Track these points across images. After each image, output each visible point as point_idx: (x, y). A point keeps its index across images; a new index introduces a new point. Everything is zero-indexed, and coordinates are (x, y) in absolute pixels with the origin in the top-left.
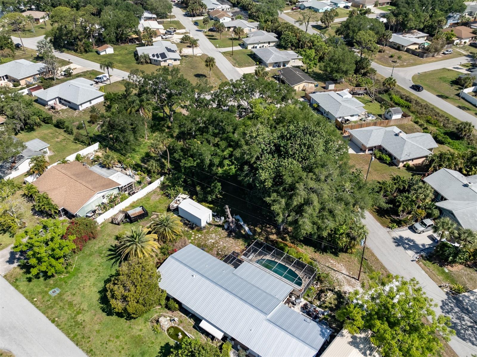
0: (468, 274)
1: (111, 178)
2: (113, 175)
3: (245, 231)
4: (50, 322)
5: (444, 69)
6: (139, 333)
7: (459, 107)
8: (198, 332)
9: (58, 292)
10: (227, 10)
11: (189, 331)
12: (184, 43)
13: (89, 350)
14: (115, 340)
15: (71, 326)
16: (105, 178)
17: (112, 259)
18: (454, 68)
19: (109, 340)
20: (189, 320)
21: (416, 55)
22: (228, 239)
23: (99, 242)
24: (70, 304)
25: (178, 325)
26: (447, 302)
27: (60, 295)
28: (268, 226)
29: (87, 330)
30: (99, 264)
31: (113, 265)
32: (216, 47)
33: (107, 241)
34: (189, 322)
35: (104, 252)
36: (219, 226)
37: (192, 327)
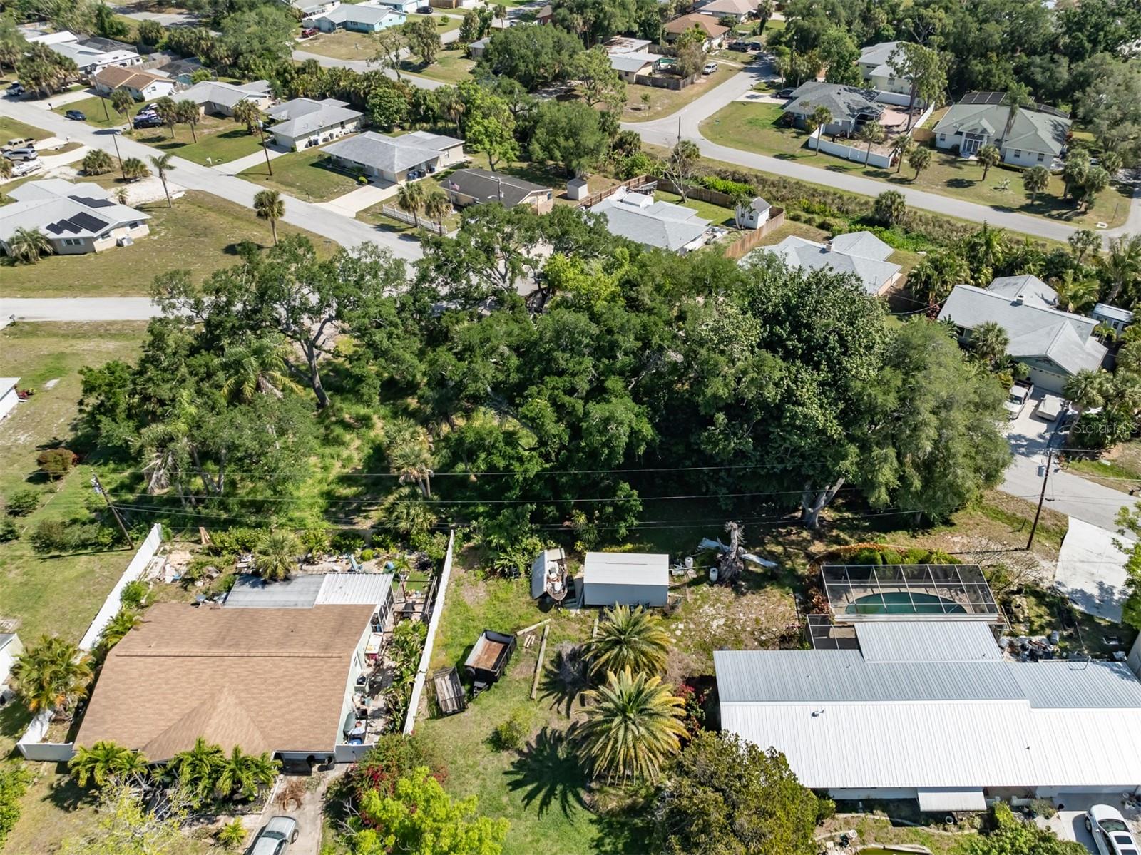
1: (320, 600)
2: (322, 591)
3: (756, 565)
5: (733, 102)
7: (829, 168)
8: (913, 829)
10: (136, 63)
11: (895, 841)
12: (97, 174)
16: (309, 610)
17: (545, 803)
18: (748, 97)
20: (870, 816)
21: (664, 87)
22: (744, 600)
23: (462, 784)
25: (863, 843)
28: (783, 531)
30: (529, 839)
31: (567, 816)
32: (207, 165)
33: (480, 769)
34: (876, 821)
35: (505, 799)
36: (695, 582)
37: (890, 827)
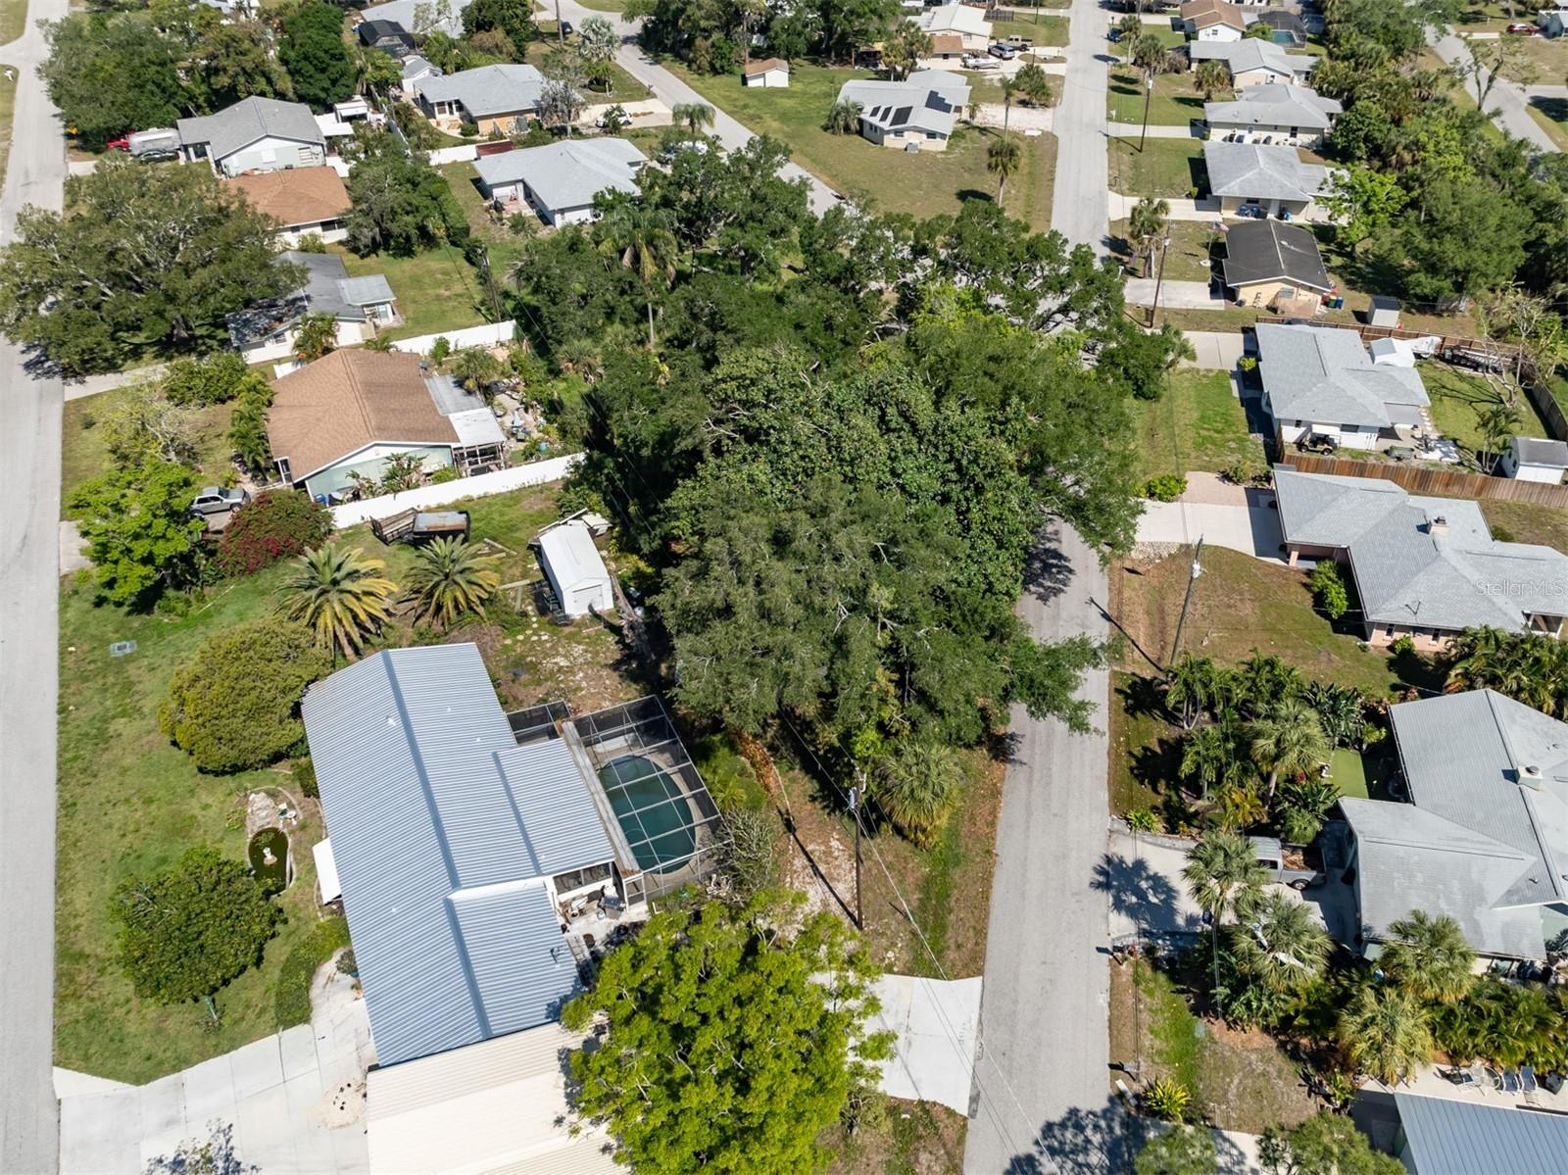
0: (1264, 1074)
1: (454, 416)
2: (466, 412)
4: (55, 707)
6: (197, 812)
9: (128, 651)
11: (299, 857)
13: (70, 801)
14: (139, 805)
15: (87, 734)
16: (437, 414)
19: (127, 800)
22: (603, 671)
24: (128, 687)
25: (291, 833)
26: (1089, 1122)
27: (129, 659)
29: (106, 757)
32: (1110, 118)
36: (615, 629)
